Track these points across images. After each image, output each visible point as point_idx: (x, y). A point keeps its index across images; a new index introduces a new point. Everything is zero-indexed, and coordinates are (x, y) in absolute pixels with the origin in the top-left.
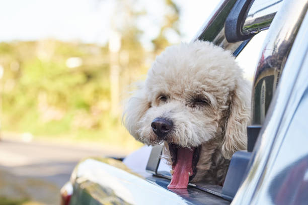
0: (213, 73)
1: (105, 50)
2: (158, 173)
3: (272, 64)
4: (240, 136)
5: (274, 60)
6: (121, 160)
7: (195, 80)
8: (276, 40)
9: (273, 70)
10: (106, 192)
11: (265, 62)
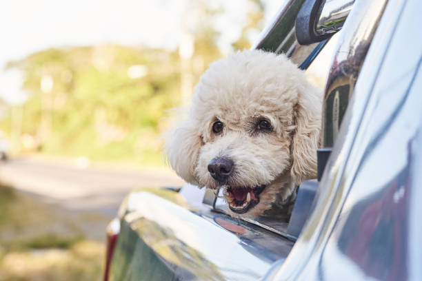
0: (269, 87)
1: (175, 56)
2: (216, 207)
3: (347, 71)
4: (311, 153)
5: (349, 66)
6: (178, 191)
7: (251, 102)
8: (353, 39)
9: (348, 78)
10: (164, 233)
11: (338, 69)
